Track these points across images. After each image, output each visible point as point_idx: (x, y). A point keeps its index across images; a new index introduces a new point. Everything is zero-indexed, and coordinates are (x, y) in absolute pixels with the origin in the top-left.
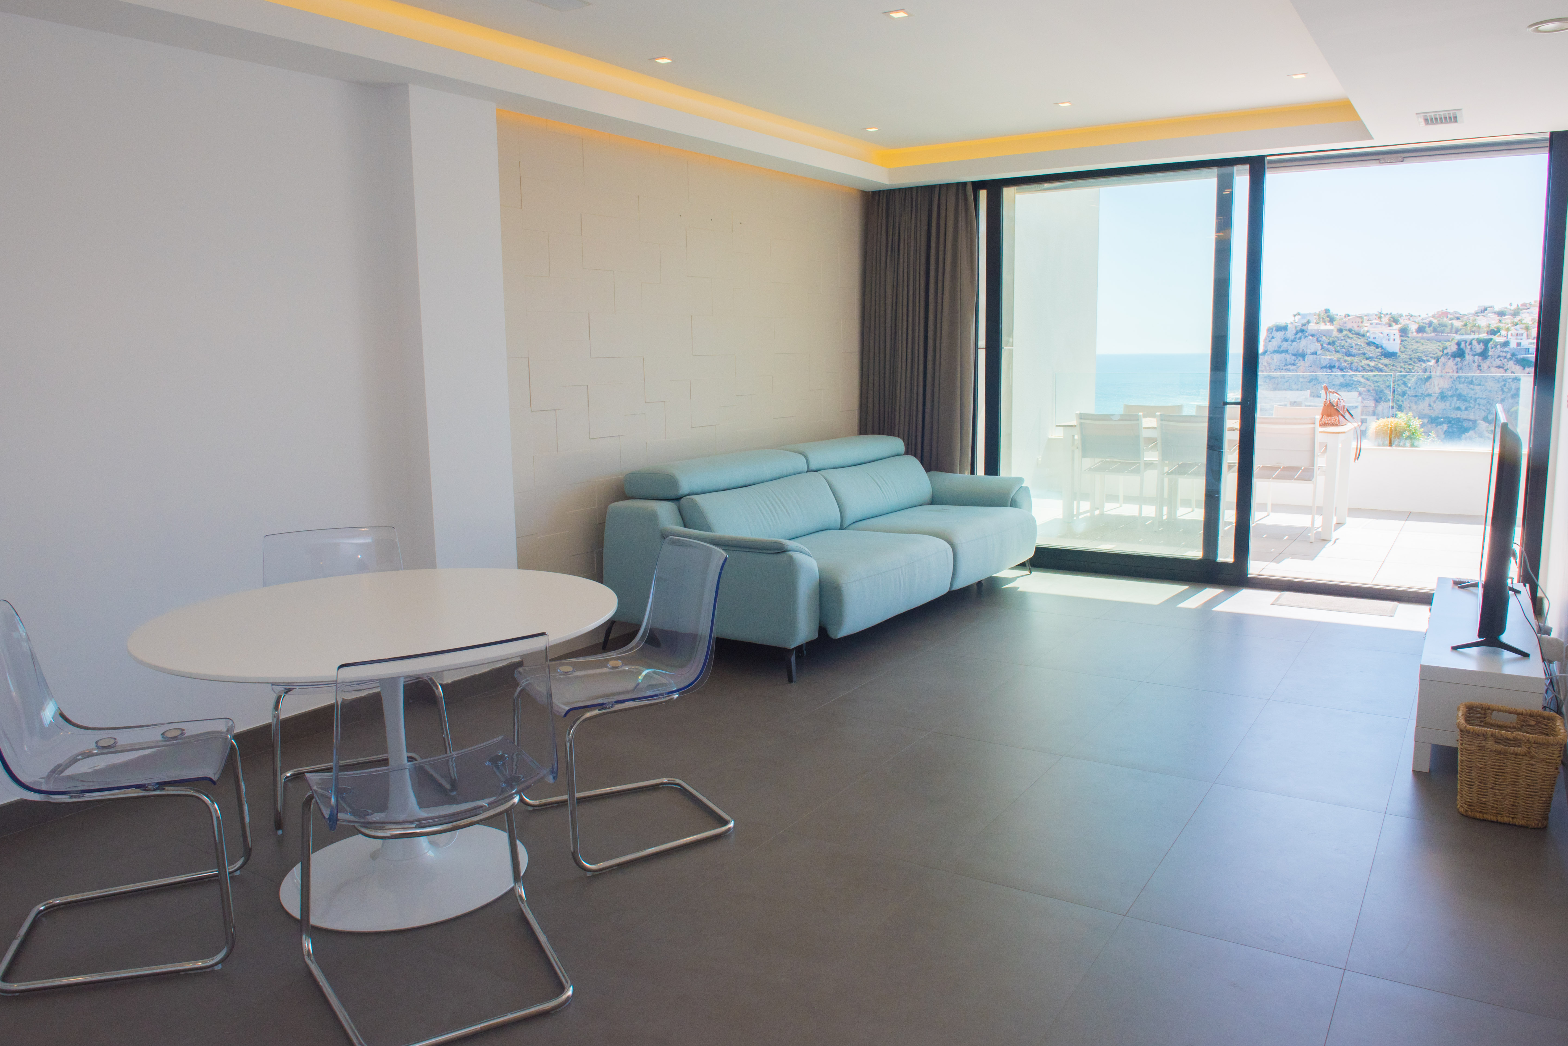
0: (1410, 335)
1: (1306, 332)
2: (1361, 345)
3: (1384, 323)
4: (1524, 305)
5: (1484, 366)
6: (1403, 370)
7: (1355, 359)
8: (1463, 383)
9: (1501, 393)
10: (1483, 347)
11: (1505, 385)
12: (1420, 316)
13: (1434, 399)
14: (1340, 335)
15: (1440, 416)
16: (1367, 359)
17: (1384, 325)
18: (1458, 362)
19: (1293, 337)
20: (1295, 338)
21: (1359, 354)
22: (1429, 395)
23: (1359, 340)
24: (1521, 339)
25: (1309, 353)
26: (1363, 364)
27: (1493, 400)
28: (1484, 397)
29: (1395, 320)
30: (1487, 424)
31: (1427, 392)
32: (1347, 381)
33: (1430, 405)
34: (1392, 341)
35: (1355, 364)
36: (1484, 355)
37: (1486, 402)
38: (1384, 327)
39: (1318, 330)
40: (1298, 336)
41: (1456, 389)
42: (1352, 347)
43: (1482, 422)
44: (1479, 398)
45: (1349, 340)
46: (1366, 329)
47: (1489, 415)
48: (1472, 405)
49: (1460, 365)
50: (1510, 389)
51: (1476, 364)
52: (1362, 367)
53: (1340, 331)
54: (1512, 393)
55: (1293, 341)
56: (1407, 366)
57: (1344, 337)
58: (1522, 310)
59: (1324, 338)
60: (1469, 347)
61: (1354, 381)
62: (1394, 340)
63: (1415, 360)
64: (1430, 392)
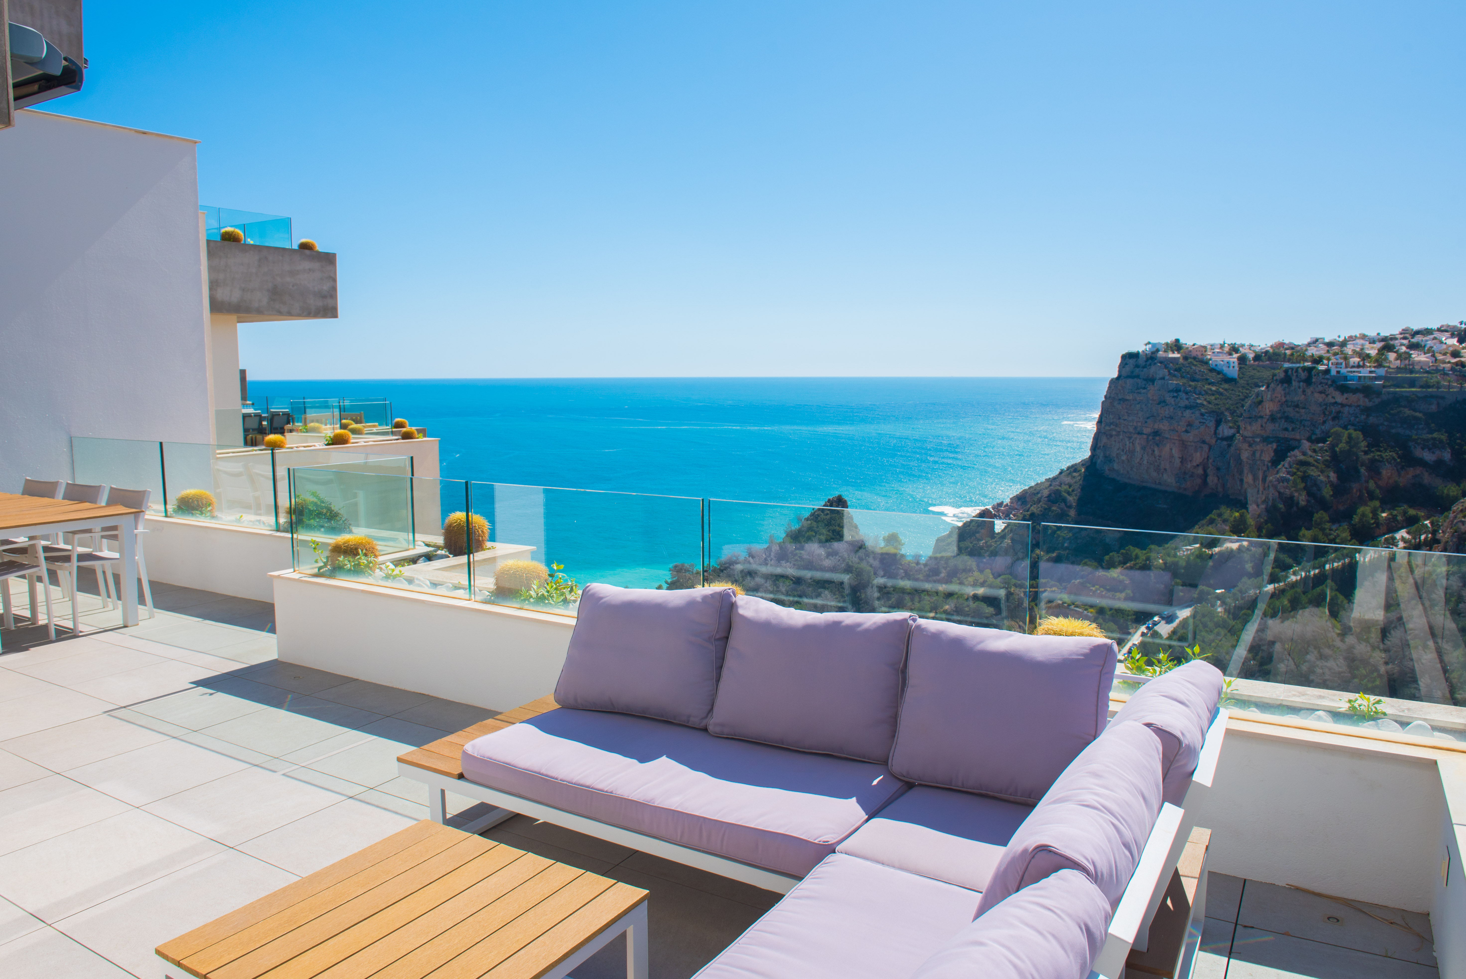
0: (1248, 363)
1: (1156, 359)
2: (1204, 372)
3: (1225, 352)
4: (1351, 337)
5: (1309, 391)
6: (1241, 394)
7: (1199, 384)
8: (1290, 407)
9: (1323, 416)
10: (1307, 374)
11: (1326, 409)
12: (1259, 346)
13: (1266, 420)
14: (1185, 363)
15: (1271, 435)
16: (1209, 384)
17: (1225, 354)
18: (1285, 387)
19: (1144, 363)
20: (1146, 365)
21: (1203, 380)
22: (1261, 417)
23: (1202, 367)
24: (1341, 368)
25: (1157, 378)
26: (1205, 389)
27: (1316, 422)
28: (1308, 419)
29: (1234, 349)
30: (1310, 444)
31: (1260, 414)
32: (1191, 403)
33: (1262, 426)
34: (1231, 368)
35: (1199, 389)
36: (1308, 381)
37: (1310, 423)
38: (1224, 355)
39: (1166, 358)
40: (1148, 363)
41: (1284, 412)
42: (1196, 373)
43: (1305, 442)
44: (1304, 420)
45: (1193, 367)
46: (1209, 357)
47: (1313, 435)
48: (1298, 427)
49: (1287, 390)
50: (1331, 412)
51: (1301, 390)
52: (1205, 391)
53: (1185, 358)
54: (1332, 415)
55: (1144, 367)
56: (1244, 391)
57: (1189, 364)
58: (1348, 341)
59: (1171, 365)
60: (1295, 374)
61: (1197, 403)
62: (1233, 367)
63: (1252, 385)
64: (1262, 414)
